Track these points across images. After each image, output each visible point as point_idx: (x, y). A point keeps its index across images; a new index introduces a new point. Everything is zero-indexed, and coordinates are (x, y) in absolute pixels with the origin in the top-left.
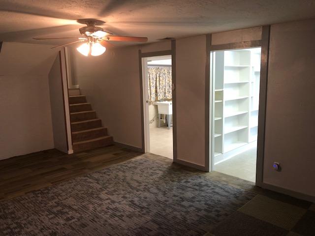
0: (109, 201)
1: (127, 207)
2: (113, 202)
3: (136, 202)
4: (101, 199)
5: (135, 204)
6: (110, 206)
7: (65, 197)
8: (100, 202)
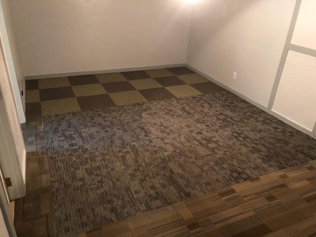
0: (166, 141)
1: (153, 132)
2: (162, 139)
3: (144, 133)
4: (173, 145)
5: (146, 132)
6: (166, 135)
7: (209, 158)
8: (174, 142)
